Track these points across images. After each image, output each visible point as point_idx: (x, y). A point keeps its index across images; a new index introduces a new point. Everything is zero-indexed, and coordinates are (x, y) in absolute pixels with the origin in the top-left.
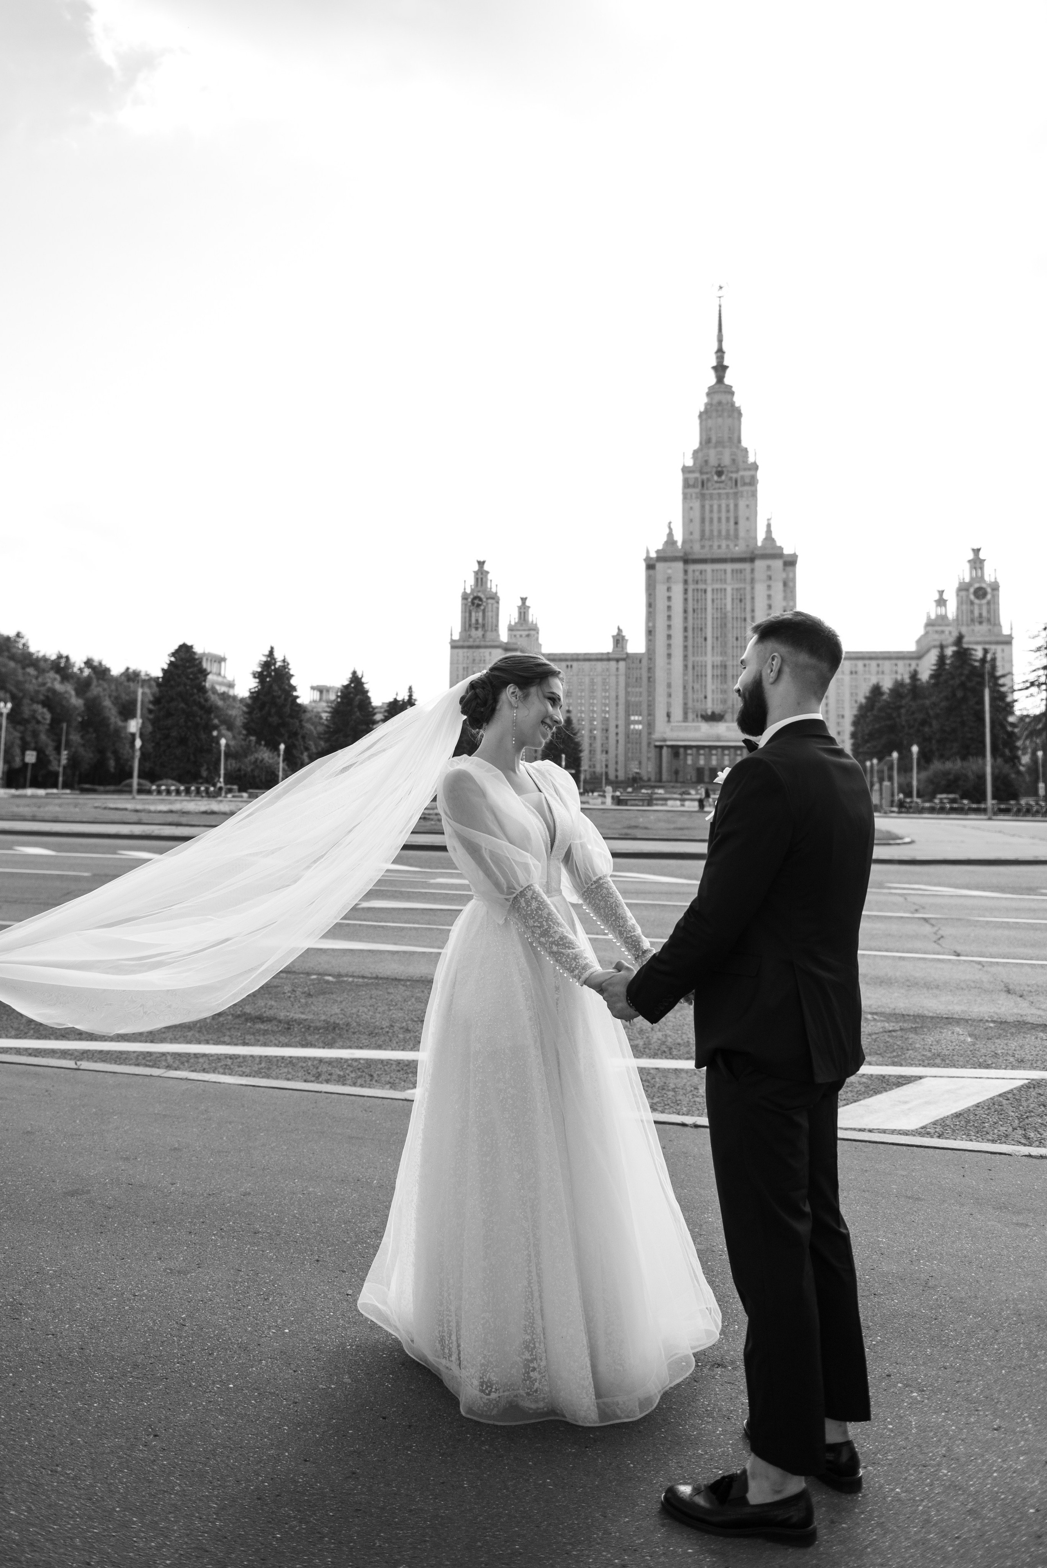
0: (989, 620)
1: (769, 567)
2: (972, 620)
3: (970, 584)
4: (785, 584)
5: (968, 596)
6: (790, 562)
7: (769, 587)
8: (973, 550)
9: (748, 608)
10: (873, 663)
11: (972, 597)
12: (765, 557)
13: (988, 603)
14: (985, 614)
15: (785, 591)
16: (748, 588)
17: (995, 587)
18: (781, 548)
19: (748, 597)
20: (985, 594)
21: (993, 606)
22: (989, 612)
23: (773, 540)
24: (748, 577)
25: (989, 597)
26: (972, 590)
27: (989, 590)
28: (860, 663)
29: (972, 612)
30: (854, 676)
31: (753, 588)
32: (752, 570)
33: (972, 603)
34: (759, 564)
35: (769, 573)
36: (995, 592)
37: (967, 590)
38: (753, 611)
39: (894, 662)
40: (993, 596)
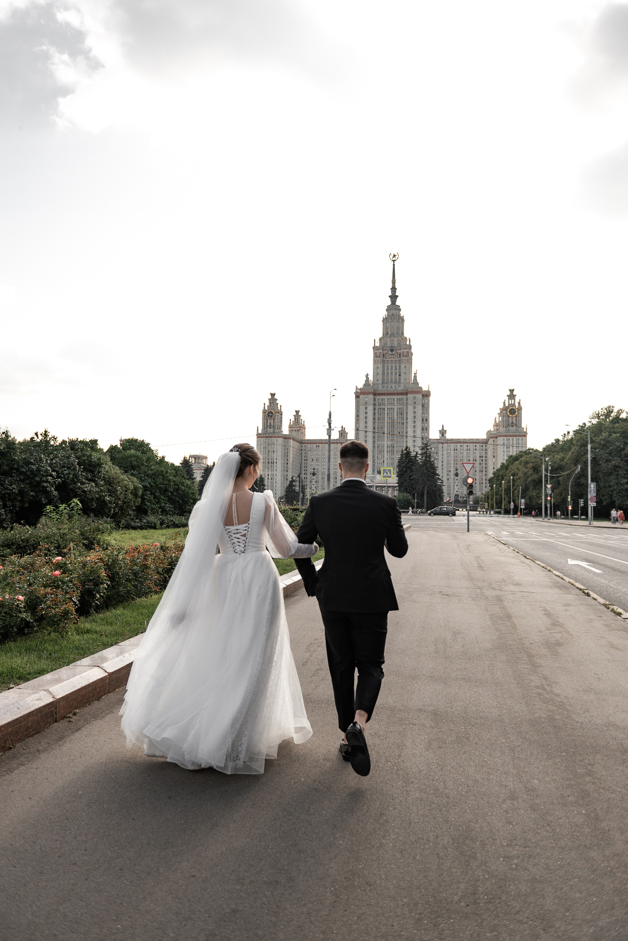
0: (516, 425)
1: (414, 397)
2: (508, 425)
3: (508, 407)
4: (423, 406)
5: (506, 413)
6: (427, 395)
7: (415, 407)
8: (510, 390)
9: (405, 418)
10: (465, 445)
11: (508, 413)
12: (412, 392)
13: (516, 416)
14: (514, 422)
15: (423, 409)
16: (405, 408)
17: (520, 409)
18: (421, 388)
19: (405, 412)
20: (515, 412)
21: (519, 418)
22: (516, 421)
23: (417, 384)
24: (405, 402)
25: (516, 413)
26: (508, 410)
27: (516, 410)
28: (459, 445)
29: (509, 421)
30: (456, 451)
31: (407, 408)
32: (407, 399)
33: (509, 416)
34: (410, 396)
35: (415, 400)
36: (520, 411)
37: (507, 410)
38: (407, 419)
39: (475, 444)
40: (518, 413)
